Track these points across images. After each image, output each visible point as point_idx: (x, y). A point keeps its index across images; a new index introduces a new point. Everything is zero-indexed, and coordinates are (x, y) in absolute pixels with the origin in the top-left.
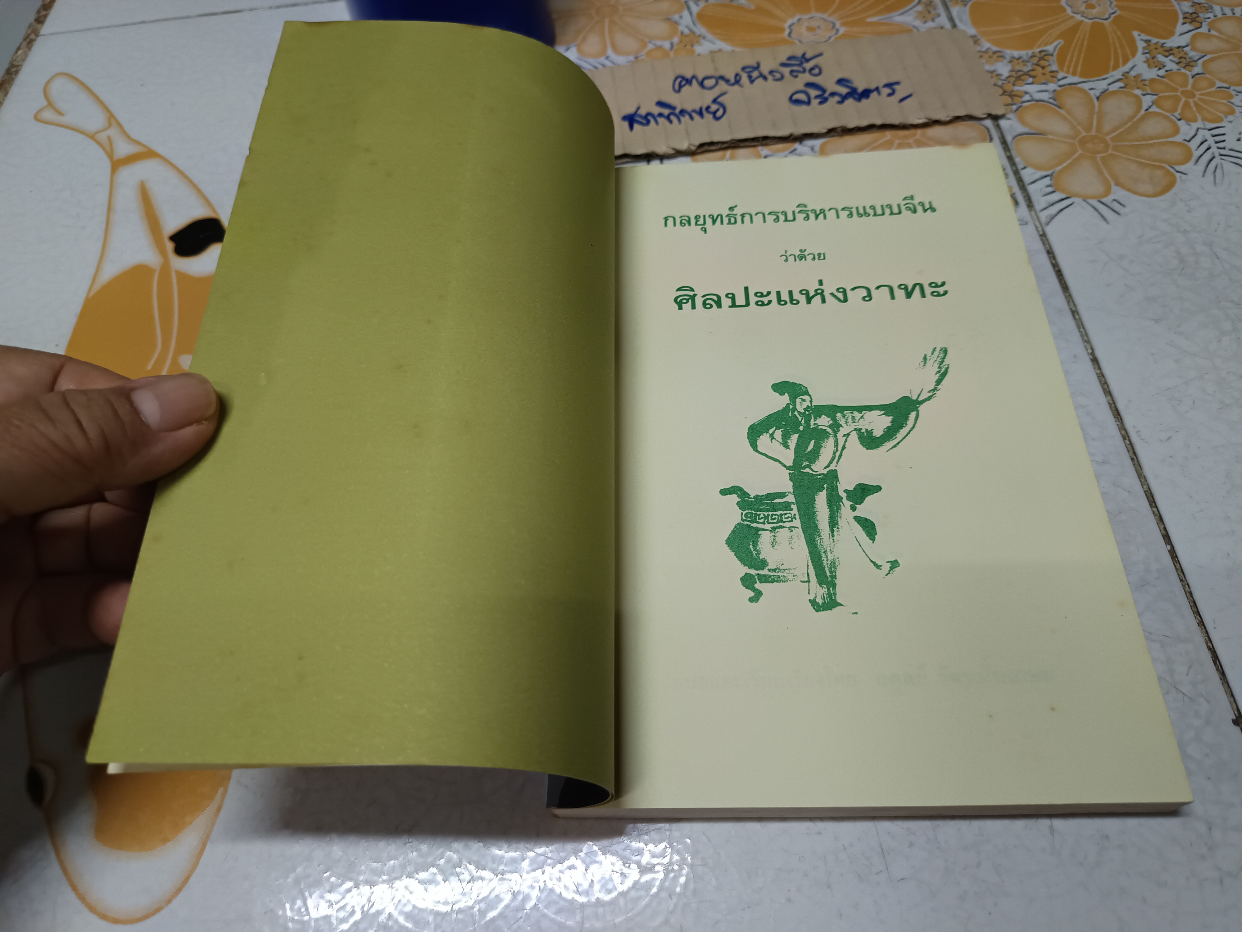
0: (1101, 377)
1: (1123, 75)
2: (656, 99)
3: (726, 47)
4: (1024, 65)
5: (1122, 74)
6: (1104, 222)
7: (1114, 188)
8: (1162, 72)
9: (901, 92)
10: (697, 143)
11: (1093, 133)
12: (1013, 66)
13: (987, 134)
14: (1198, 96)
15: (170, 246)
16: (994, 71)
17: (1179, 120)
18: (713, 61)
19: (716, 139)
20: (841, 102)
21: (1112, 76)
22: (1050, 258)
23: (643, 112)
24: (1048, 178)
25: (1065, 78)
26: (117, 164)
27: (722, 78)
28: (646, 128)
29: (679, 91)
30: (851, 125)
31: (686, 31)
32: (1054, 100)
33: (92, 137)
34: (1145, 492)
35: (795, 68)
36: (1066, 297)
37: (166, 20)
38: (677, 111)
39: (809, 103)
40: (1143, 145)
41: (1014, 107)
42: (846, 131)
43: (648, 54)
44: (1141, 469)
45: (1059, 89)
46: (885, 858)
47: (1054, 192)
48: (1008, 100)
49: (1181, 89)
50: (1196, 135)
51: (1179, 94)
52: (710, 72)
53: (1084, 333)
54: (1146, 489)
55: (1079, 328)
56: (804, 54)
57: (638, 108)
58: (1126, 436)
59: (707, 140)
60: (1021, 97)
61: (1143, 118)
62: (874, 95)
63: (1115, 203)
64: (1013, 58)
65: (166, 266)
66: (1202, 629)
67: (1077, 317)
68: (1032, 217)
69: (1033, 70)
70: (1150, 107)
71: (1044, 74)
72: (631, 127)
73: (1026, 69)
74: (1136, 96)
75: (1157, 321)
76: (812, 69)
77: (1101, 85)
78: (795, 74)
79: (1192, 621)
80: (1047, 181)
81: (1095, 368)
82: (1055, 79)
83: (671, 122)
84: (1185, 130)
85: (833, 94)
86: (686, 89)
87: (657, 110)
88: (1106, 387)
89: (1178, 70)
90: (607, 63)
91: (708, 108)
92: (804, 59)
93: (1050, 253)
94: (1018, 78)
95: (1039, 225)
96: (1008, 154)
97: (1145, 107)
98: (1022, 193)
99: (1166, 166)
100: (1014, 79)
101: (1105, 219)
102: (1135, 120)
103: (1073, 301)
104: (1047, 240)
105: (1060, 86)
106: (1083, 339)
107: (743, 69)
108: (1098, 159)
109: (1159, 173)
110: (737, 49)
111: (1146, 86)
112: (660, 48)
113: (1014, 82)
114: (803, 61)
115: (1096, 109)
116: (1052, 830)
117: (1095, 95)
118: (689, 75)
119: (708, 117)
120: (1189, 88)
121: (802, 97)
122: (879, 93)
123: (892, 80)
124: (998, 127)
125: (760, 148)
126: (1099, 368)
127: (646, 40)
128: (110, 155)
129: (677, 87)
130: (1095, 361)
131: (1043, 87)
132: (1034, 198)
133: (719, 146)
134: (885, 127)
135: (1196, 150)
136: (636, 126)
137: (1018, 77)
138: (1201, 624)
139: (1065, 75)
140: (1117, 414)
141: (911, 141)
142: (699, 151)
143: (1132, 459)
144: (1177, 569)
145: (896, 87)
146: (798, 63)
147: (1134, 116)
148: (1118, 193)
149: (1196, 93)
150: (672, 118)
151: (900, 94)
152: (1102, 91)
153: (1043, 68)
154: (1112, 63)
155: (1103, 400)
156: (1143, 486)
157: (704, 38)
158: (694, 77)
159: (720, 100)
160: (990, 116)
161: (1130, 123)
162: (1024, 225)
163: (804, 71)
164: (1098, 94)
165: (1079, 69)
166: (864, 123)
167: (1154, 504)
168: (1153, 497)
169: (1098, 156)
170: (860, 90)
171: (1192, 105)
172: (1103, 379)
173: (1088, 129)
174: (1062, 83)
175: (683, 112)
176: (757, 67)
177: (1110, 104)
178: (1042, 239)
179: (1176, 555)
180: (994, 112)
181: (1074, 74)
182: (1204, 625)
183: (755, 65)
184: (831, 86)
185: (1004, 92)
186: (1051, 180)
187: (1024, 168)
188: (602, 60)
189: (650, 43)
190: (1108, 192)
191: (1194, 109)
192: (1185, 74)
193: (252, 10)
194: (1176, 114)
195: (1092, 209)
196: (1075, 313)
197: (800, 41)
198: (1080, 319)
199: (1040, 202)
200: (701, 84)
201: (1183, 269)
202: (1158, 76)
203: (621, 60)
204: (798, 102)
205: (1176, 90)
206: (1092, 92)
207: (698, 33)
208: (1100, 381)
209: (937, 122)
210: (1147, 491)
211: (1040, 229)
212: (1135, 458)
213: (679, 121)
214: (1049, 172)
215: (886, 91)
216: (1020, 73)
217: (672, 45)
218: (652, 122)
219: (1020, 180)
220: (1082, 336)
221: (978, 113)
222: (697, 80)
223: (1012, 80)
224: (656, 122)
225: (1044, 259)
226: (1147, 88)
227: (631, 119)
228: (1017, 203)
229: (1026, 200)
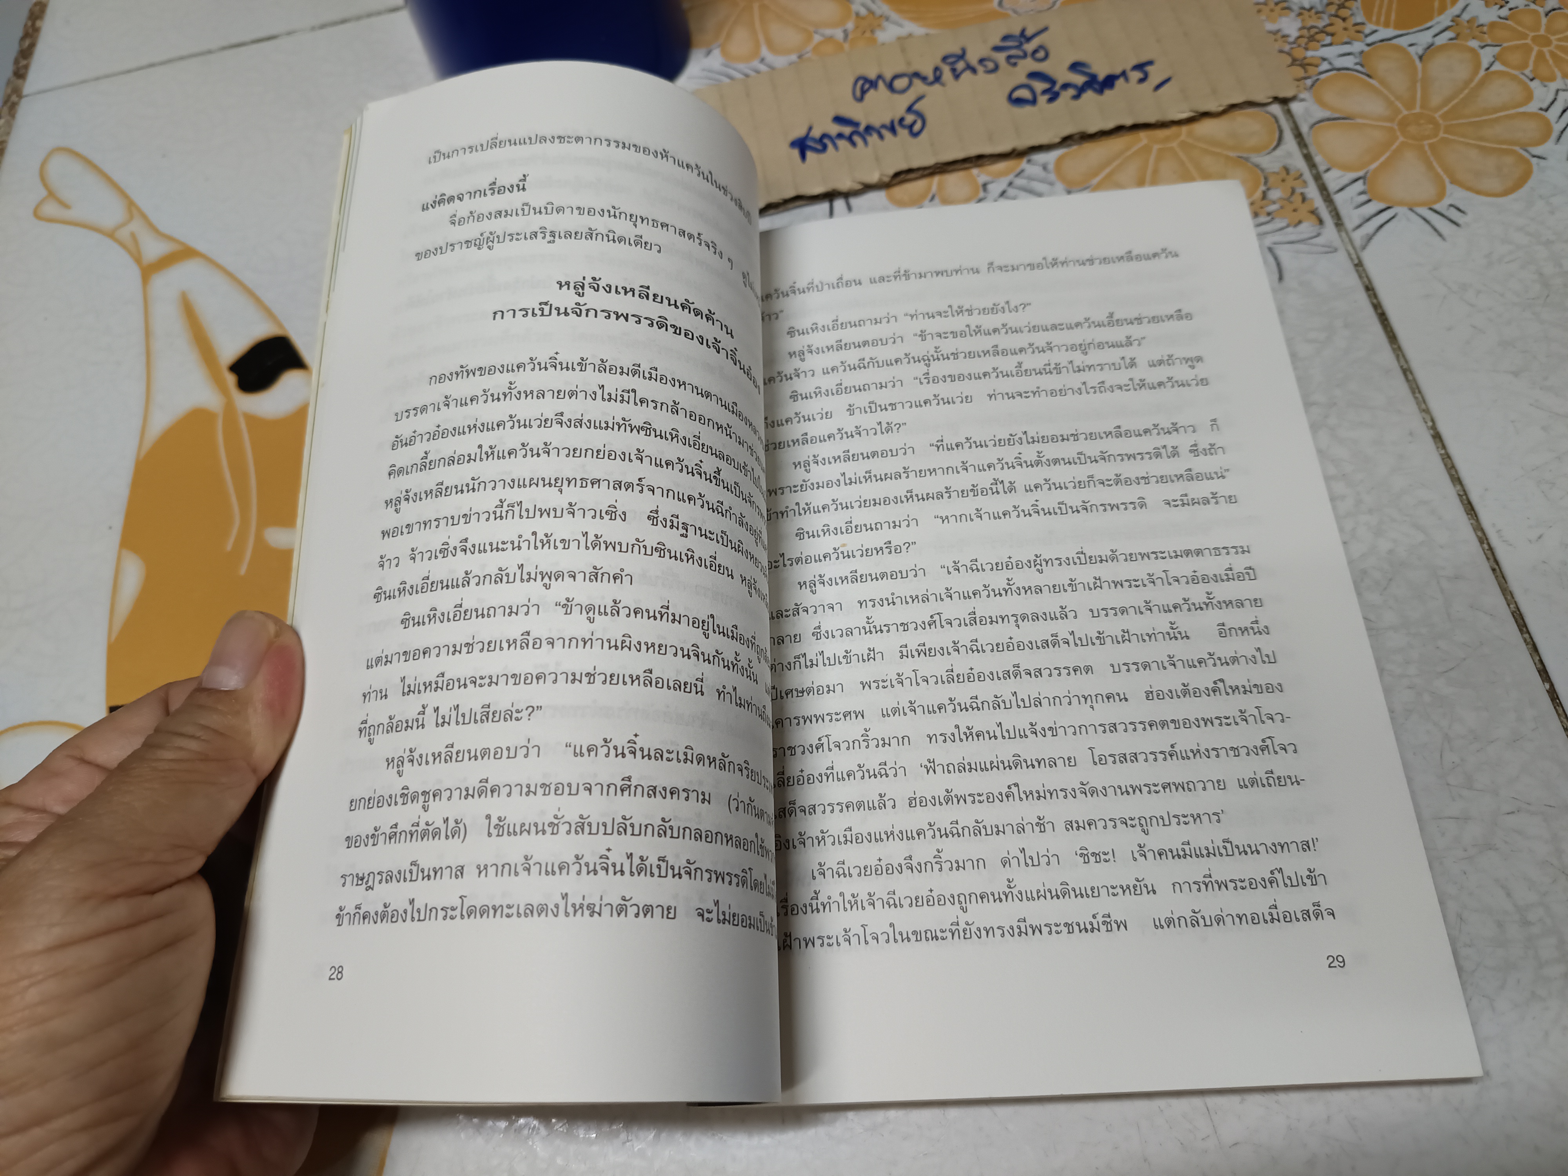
0: (1447, 459)
1: (1452, 21)
2: (832, 114)
3: (917, 30)
4: (1319, 18)
5: (1450, 18)
6: (1438, 238)
7: (1450, 187)
8: (1504, 12)
9: (1156, 75)
10: (891, 171)
11: (1417, 110)
12: (1303, 21)
13: (1276, 125)
14: (1555, 43)
15: (231, 379)
16: (1278, 31)
17: (1532, 80)
18: (903, 50)
19: (915, 164)
20: (1076, 97)
21: (1438, 23)
22: (1369, 296)
23: (816, 133)
24: (1361, 182)
25: (1375, 32)
26: (148, 271)
27: (916, 75)
28: (822, 156)
29: (861, 99)
30: (1092, 129)
31: (863, 12)
32: (1362, 65)
33: (111, 235)
34: (1513, 613)
35: (1013, 52)
36: (1394, 350)
37: (182, 58)
38: (862, 128)
39: (1034, 102)
40: (1485, 121)
41: (1309, 82)
42: (1085, 137)
43: (816, 49)
44: (1506, 582)
45: (1366, 49)
47: (1369, 201)
48: (1299, 72)
49: (1532, 34)
50: (1555, 99)
51: (1529, 41)
52: (901, 68)
53: (1421, 399)
54: (1514, 609)
55: (1413, 393)
56: (1023, 31)
57: (810, 129)
58: (1483, 539)
59: (904, 166)
60: (1317, 66)
61: (1482, 83)
62: (1120, 83)
63: (1452, 210)
64: (1303, 8)
65: (230, 408)
67: (1410, 377)
68: (1342, 241)
69: (1331, 25)
70: (1491, 65)
71: (1345, 29)
72: (803, 156)
73: (1321, 24)
74: (1472, 50)
75: (1516, 374)
76: (1035, 52)
77: (1425, 38)
78: (1013, 61)
80: (1359, 186)
81: (1438, 448)
82: (1361, 35)
83: (854, 144)
84: (1541, 93)
85: (1066, 86)
86: (871, 94)
87: (834, 129)
88: (1454, 473)
89: (1526, 6)
90: (763, 68)
91: (902, 120)
92: (1024, 37)
93: (1370, 289)
94: (1312, 38)
95: (1352, 251)
96: (1305, 152)
97: (1485, 65)
98: (1327, 207)
99: (1517, 148)
100: (1305, 40)
101: (1440, 235)
102: (1473, 85)
103: (1404, 356)
104: (1364, 270)
105: (1368, 45)
106: (1419, 408)
107: (944, 59)
108: (1427, 148)
109: (1509, 160)
110: (932, 31)
111: (1485, 33)
112: (830, 39)
113: (1307, 44)
114: (1023, 40)
115: (1420, 75)
117: (1417, 54)
118: (872, 75)
119: (903, 133)
120: (1542, 32)
121: (1024, 93)
122: (1127, 80)
123: (1143, 59)
124: (1289, 113)
125: (975, 171)
126: (1444, 447)
127: (811, 29)
128: (137, 258)
129: (858, 93)
130: (1437, 437)
131: (1346, 49)
132: (1343, 212)
133: (920, 173)
134: (1136, 127)
135: (1557, 122)
136: (810, 155)
137: (1311, 36)
139: (1374, 28)
140: (1470, 509)
141: (1174, 144)
142: (894, 182)
143: (1494, 570)
145: (1149, 68)
146: (1016, 44)
147: (1471, 80)
148: (1456, 195)
149: (1553, 38)
150: (856, 138)
151: (1156, 77)
152: (1425, 46)
153: (1344, 20)
154: (1436, 4)
155: (1450, 491)
156: (1509, 605)
157: (887, 19)
158: (880, 77)
159: (917, 107)
160: (1276, 99)
161: (1466, 91)
162: (1331, 252)
163: (1025, 56)
164: (1420, 52)
165: (1393, 17)
166: (1110, 125)
167: (1524, 629)
168: (1522, 619)
169: (1426, 142)
170: (1101, 77)
171: (1548, 56)
172: (1449, 461)
173: (1410, 105)
174: (1370, 40)
175: (869, 129)
176: (962, 56)
177: (1438, 65)
178: (1357, 271)
179: (1557, 696)
180: (1282, 94)
181: (1387, 25)
183: (960, 52)
184: (1063, 75)
185: (1294, 62)
186: (1364, 183)
187: (1328, 170)
188: (756, 64)
189: (816, 32)
190: (1441, 195)
191: (1551, 62)
192: (1535, 12)
193: (289, 33)
194: (1527, 72)
195: (1422, 222)
196: (1407, 372)
197: (1015, 12)
198: (1415, 380)
199: (1351, 217)
200: (890, 86)
201: (1548, 296)
202: (1500, 18)
203: (779, 61)
204: (1019, 102)
205: (1525, 36)
206: (1412, 50)
207: (878, 12)
208: (1446, 465)
209: (1206, 115)
210: (1515, 612)
211: (1354, 256)
212: (1497, 567)
213: (866, 142)
214: (1361, 173)
215: (1136, 75)
216: (1313, 31)
217: (846, 33)
218: (830, 147)
219: (1323, 189)
220: (1418, 403)
221: (1260, 98)
222: (884, 81)
223: (1303, 41)
224: (836, 147)
225: (1362, 297)
226: (1486, 36)
227: (802, 146)
228: (1321, 222)
229: (1332, 217)
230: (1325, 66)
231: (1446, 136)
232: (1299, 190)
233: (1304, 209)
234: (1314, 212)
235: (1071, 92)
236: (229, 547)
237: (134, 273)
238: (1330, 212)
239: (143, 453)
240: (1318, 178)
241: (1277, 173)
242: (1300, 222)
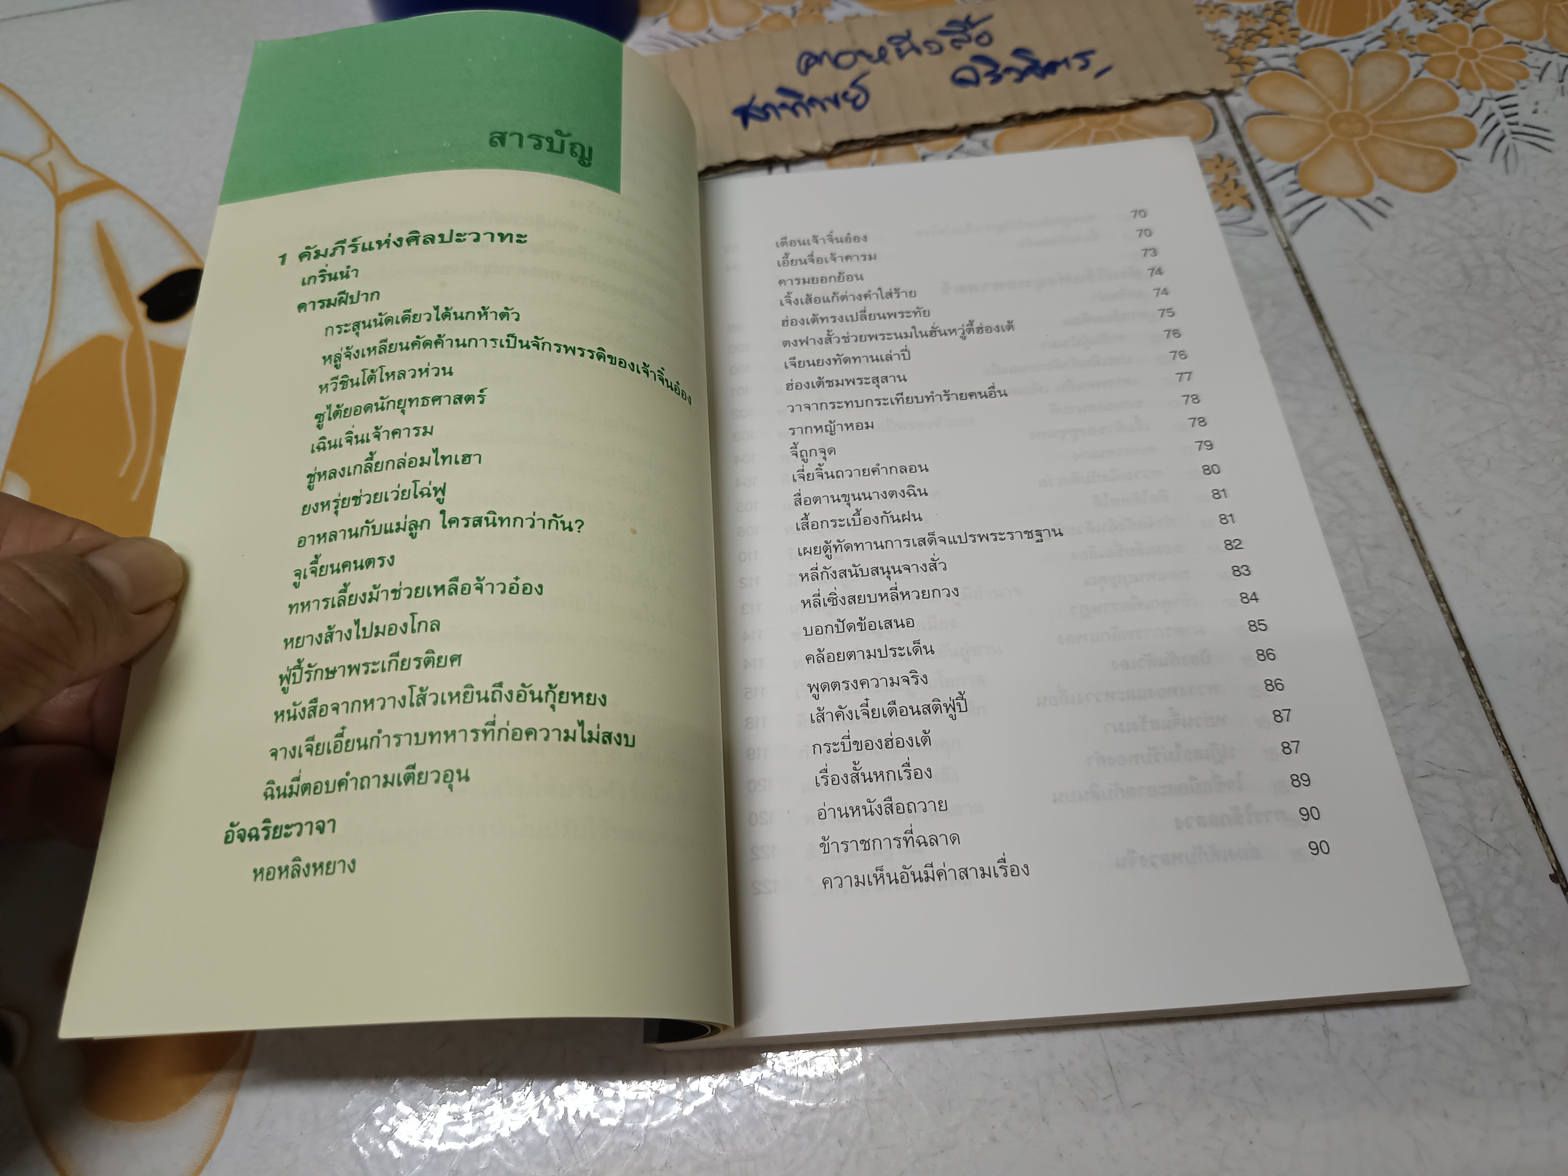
0: (1370, 434)
1: (1384, 31)
2: (775, 85)
3: (866, 11)
4: (1256, 22)
5: (1382, 29)
6: (1366, 228)
7: (1378, 182)
8: (1433, 25)
9: (1096, 62)
10: (833, 141)
11: (1348, 109)
12: (1241, 23)
13: (1211, 117)
14: (1481, 56)
15: (141, 309)
16: (1217, 31)
17: (1458, 88)
18: (849, 29)
19: (858, 135)
20: (1019, 80)
21: (1370, 32)
22: (1298, 278)
23: (759, 102)
24: (1292, 173)
25: (1308, 37)
26: (63, 201)
27: (862, 52)
28: (764, 124)
29: (805, 73)
30: (1034, 110)
32: (1296, 66)
33: (27, 164)
34: (1431, 583)
35: (957, 36)
36: (1320, 329)
38: (805, 100)
39: (977, 82)
40: (1412, 123)
41: (1245, 79)
42: (1027, 119)
43: (764, 23)
44: (1425, 553)
45: (1301, 52)
46: (1114, 1077)
47: (1300, 190)
48: (1236, 69)
49: (1459, 47)
50: (1480, 107)
51: (1456, 53)
52: (846, 45)
53: (1345, 376)
54: (1432, 580)
55: (1338, 370)
56: (968, 18)
57: (754, 98)
58: (1403, 511)
59: (845, 136)
60: (1253, 65)
61: (1411, 88)
62: (1062, 69)
63: (1379, 202)
64: (1241, 12)
65: (136, 335)
66: (1508, 759)
67: (1336, 356)
68: (1273, 225)
69: (1268, 28)
70: (1419, 72)
71: (1281, 33)
72: (745, 123)
73: (1258, 27)
74: (1402, 59)
75: (1438, 357)
76: (979, 37)
77: (1356, 45)
78: (957, 44)
79: (1497, 751)
80: (1291, 176)
81: (1360, 423)
82: (1297, 40)
83: (796, 114)
84: (1467, 101)
85: (1008, 70)
86: (815, 69)
87: (777, 99)
88: (1376, 447)
89: (1455, 21)
90: (710, 38)
91: (845, 94)
92: (968, 23)
93: (1298, 271)
94: (1249, 39)
95: (1282, 236)
96: (1240, 142)
97: (1413, 72)
98: (1259, 194)
99: (1443, 150)
100: (1243, 41)
101: (1367, 224)
102: (1401, 90)
103: (1330, 335)
104: (1294, 254)
105: (1303, 48)
106: (1344, 384)
107: (890, 39)
108: (1356, 144)
109: (1435, 159)
110: (881, 13)
111: (1414, 43)
112: (779, 14)
113: (1243, 44)
114: (968, 26)
115: (1351, 77)
116: (1326, 1030)
117: (1349, 59)
118: (817, 51)
119: (846, 106)
120: (1469, 45)
121: (968, 75)
122: (1068, 66)
123: (1085, 48)
124: (1225, 106)
125: (916, 146)
126: (1367, 422)
127: (760, 5)
128: (54, 188)
129: (803, 66)
130: (1361, 412)
131: (1282, 50)
133: (862, 145)
134: (1077, 111)
135: (1481, 128)
136: (752, 122)
137: (1249, 38)
138: (1507, 752)
139: (1308, 33)
140: (1391, 482)
141: (1112, 129)
142: (836, 152)
143: (1413, 541)
144: (1474, 682)
145: (1090, 57)
146: (960, 29)
147: (1400, 85)
148: (1383, 188)
149: (1479, 51)
150: (799, 109)
151: (1096, 67)
152: (1358, 52)
153: (1280, 24)
154: (1369, 16)
155: (1372, 464)
156: (1427, 575)
158: (825, 53)
159: (861, 82)
160: (1214, 92)
161: (1395, 96)
162: (1261, 236)
163: (969, 40)
164: (1352, 57)
165: (1327, 25)
166: (1051, 107)
167: (1442, 599)
168: (1440, 588)
169: (1356, 140)
170: (1044, 62)
171: (1474, 67)
172: (1372, 437)
173: (1342, 103)
174: (1305, 44)
175: (812, 101)
176: (908, 37)
177: (1369, 70)
178: (1287, 255)
179: (1472, 664)
180: (1220, 87)
181: (1321, 31)
182: (1510, 754)
183: (905, 34)
184: (1006, 59)
185: (1231, 60)
186: (1295, 174)
187: (1261, 160)
188: (703, 33)
189: (764, 8)
190: (1369, 188)
191: (1477, 72)
192: (1463, 27)
194: (1454, 80)
195: (1350, 211)
196: (1332, 349)
198: (1340, 359)
199: (1282, 204)
200: (835, 62)
201: (1469, 286)
202: (1429, 30)
203: (727, 33)
204: (963, 82)
205: (1452, 48)
206: (1344, 55)
208: (1368, 439)
209: (1145, 103)
210: (1433, 582)
211: (1284, 241)
212: (1416, 537)
213: (808, 113)
214: (1292, 164)
215: (1077, 63)
216: (1251, 33)
217: (794, 9)
218: (773, 116)
219: (1256, 177)
220: (1343, 380)
221: (1198, 88)
222: (829, 57)
223: (1240, 42)
224: (778, 115)
225: (1290, 279)
226: (1416, 46)
227: (744, 113)
228: (1252, 207)
229: (1264, 203)
230: (1260, 65)
231: (1375, 135)
232: (1232, 177)
233: (1236, 194)
234: (1246, 197)
235: (1014, 75)
236: (122, 474)
237: (49, 200)
238: (1262, 198)
239: (39, 378)
240: (1251, 166)
241: (1211, 160)
242: (1232, 206)
